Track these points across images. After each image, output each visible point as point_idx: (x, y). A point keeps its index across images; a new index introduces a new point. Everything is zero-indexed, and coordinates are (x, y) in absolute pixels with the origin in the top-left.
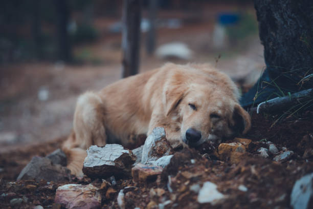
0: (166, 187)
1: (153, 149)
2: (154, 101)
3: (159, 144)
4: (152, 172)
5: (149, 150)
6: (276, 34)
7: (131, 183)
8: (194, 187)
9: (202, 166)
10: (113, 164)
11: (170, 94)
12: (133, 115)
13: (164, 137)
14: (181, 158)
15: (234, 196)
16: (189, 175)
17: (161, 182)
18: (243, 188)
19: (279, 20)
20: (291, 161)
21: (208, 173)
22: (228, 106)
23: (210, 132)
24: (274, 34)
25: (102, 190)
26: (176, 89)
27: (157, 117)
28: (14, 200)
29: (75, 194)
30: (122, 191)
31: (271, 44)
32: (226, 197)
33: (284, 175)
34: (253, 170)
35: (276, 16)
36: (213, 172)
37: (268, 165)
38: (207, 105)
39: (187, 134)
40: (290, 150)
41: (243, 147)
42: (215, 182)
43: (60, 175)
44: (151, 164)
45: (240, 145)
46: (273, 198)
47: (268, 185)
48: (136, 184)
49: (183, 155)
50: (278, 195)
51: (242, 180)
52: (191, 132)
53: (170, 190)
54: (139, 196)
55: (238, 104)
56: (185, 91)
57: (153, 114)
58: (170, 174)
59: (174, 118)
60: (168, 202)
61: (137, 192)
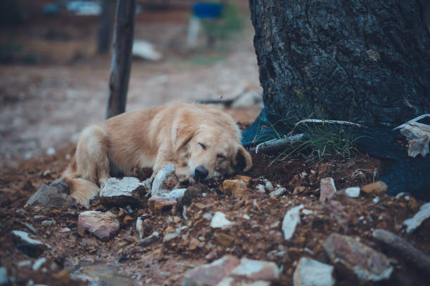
0: (182, 215)
1: (164, 183)
2: (161, 137)
3: (169, 179)
4: (167, 203)
5: (160, 184)
6: (275, 81)
7: (147, 212)
8: (207, 216)
9: (212, 199)
10: (131, 195)
11: (180, 132)
12: (138, 149)
13: (173, 173)
14: (194, 191)
15: (239, 223)
16: (202, 206)
17: (176, 211)
18: (247, 217)
19: (278, 69)
20: (284, 196)
21: (217, 205)
22: (233, 148)
23: (215, 170)
24: (273, 81)
25: (120, 217)
26: (186, 127)
27: (165, 152)
28: (45, 222)
29: (96, 220)
30: (139, 218)
31: (270, 89)
32: (234, 223)
33: (278, 207)
34: (255, 203)
35: (275, 65)
36: (221, 204)
37: (266, 199)
38: (215, 146)
39: (197, 171)
40: (283, 187)
41: (245, 184)
42: (224, 212)
43: (67, 203)
44: (164, 196)
45: (242, 182)
46: (269, 224)
47: (266, 215)
48: (151, 213)
49: (196, 189)
50: (273, 222)
51: (246, 210)
52: (200, 170)
53: (186, 218)
54: (155, 223)
55: (241, 147)
56: (196, 130)
57: (159, 150)
58: (184, 205)
59: (183, 154)
60: (184, 227)
61: (153, 220)
